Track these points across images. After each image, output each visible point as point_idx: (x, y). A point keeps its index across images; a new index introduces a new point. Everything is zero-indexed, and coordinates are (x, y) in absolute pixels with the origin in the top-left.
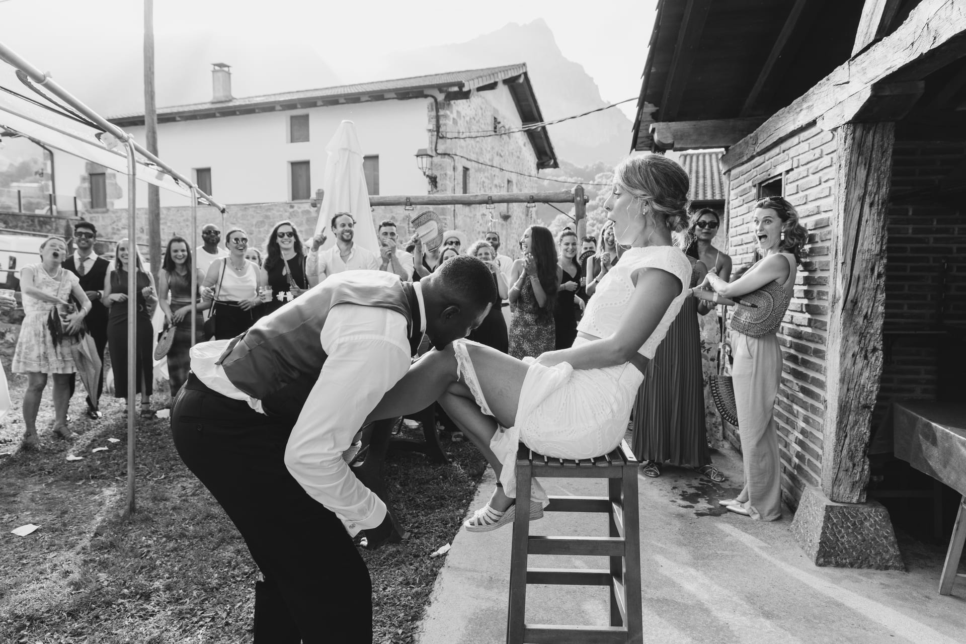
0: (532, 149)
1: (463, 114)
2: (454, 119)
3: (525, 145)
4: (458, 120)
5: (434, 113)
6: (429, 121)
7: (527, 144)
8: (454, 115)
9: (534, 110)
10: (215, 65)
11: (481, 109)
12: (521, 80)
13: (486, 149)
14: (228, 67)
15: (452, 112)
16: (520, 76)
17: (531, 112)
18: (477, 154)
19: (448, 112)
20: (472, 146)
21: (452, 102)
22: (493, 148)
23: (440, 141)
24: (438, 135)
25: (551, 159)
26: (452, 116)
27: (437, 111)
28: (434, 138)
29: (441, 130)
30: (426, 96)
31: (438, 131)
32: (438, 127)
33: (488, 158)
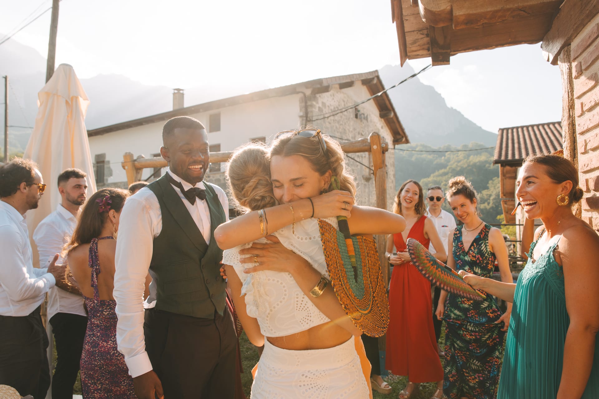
0: (388, 131)
1: (327, 104)
2: (319, 108)
3: (382, 128)
4: (323, 109)
5: (303, 104)
6: (301, 110)
7: (384, 128)
8: (320, 105)
9: (387, 102)
10: (175, 90)
11: (344, 101)
12: (375, 81)
13: (349, 130)
14: (183, 90)
15: (317, 103)
16: (373, 78)
17: (385, 104)
18: (341, 133)
19: (314, 103)
20: (336, 127)
21: (318, 95)
22: (355, 129)
23: (308, 123)
24: (306, 120)
25: (403, 137)
26: (317, 106)
27: (306, 103)
28: (304, 122)
29: (309, 116)
30: (298, 93)
31: (307, 117)
32: (307, 113)
33: (351, 136)
